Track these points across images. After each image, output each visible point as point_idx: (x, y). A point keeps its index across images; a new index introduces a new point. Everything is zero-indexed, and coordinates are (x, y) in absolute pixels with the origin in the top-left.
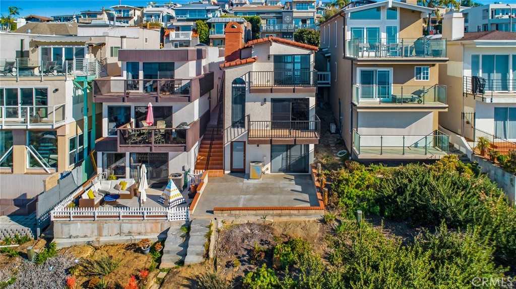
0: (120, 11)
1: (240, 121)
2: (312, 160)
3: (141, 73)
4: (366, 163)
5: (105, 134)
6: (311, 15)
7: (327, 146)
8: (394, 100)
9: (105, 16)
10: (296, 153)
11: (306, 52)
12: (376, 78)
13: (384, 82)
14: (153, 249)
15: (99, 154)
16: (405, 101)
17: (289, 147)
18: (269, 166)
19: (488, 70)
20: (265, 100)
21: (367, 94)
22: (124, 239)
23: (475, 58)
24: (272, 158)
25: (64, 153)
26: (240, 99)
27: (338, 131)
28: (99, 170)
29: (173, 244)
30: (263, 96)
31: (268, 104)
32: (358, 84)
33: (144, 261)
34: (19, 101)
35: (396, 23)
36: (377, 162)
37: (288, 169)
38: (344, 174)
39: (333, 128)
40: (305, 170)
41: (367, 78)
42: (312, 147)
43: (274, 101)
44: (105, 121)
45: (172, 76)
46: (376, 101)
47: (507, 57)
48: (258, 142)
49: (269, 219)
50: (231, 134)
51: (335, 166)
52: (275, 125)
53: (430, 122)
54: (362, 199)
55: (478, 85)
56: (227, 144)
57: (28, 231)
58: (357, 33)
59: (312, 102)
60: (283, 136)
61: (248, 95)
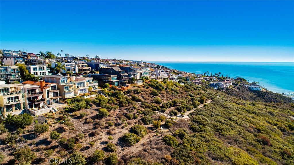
1: (48, 97)
2: (59, 101)
3: (30, 91)
6: (17, 68)
8: (69, 90)
10: (56, 100)
11: (56, 85)
12: (67, 88)
13: (68, 88)
16: (71, 90)
17: (55, 99)
19: (79, 85)
21: (66, 90)
24: (53, 101)
30: (51, 92)
34: (13, 99)
35: (67, 79)
36: (69, 98)
37: (56, 103)
42: (59, 99)
43: (53, 93)
45: (35, 92)
47: (81, 83)
48: (51, 99)
52: (54, 96)
53: (73, 93)
55: (78, 87)
56: (47, 100)
60: (55, 98)
61: (49, 92)
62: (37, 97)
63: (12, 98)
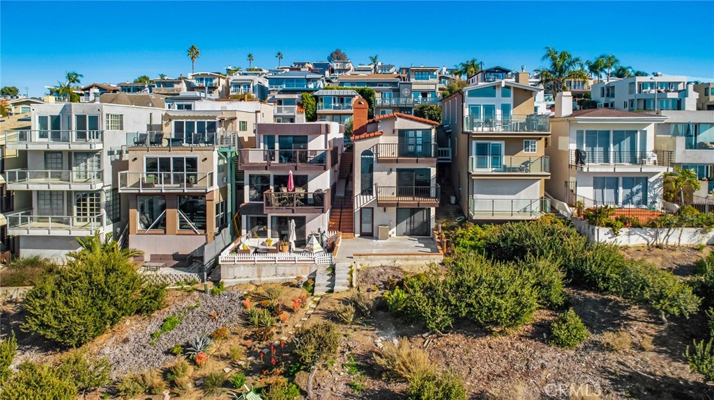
0: (202, 79)
1: (367, 190)
2: (433, 225)
3: (277, 146)
4: (480, 223)
5: (247, 200)
6: (432, 87)
7: (447, 215)
8: (505, 169)
9: (183, 86)
10: (419, 217)
11: (428, 127)
12: (490, 150)
13: (496, 154)
14: (306, 284)
15: (244, 217)
16: (514, 170)
17: (413, 211)
18: (394, 229)
19: (592, 144)
20: (391, 170)
21: (481, 164)
22: (280, 279)
23: (580, 133)
24: (397, 223)
25: (212, 217)
26: (368, 169)
27: (457, 202)
28: (244, 232)
29: (322, 281)
30: (388, 166)
31: (394, 174)
32: (474, 157)
33: (301, 292)
35: (509, 100)
37: (412, 233)
38: (460, 231)
39: (453, 200)
40: (427, 234)
41: (482, 151)
42: (433, 210)
43: (399, 171)
44: (247, 188)
46: (489, 170)
47: (609, 132)
48: (385, 206)
49: (398, 263)
50: (360, 201)
51: (453, 228)
52: (401, 192)
53: (537, 190)
54: (474, 247)
55: (580, 156)
56: (357, 209)
57: (195, 276)
58: (475, 110)
59: (433, 172)
60: (408, 200)
61: (376, 165)
62: (302, 181)
63: (165, 164)
